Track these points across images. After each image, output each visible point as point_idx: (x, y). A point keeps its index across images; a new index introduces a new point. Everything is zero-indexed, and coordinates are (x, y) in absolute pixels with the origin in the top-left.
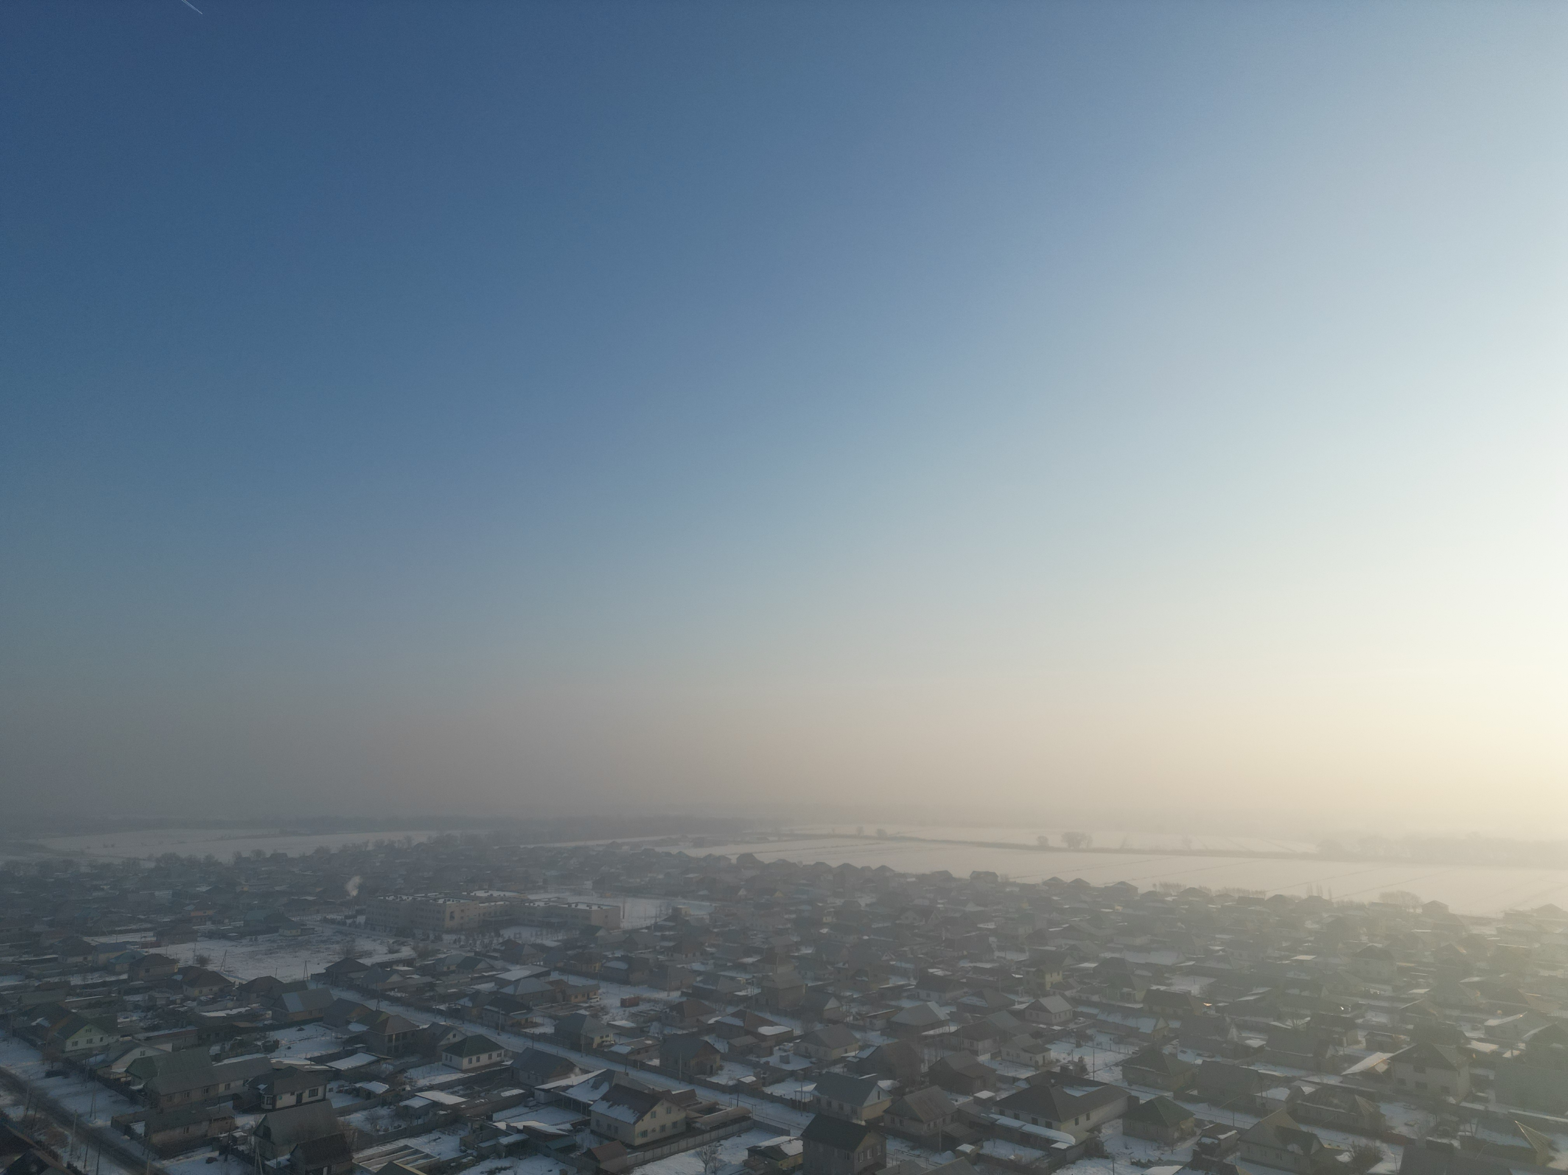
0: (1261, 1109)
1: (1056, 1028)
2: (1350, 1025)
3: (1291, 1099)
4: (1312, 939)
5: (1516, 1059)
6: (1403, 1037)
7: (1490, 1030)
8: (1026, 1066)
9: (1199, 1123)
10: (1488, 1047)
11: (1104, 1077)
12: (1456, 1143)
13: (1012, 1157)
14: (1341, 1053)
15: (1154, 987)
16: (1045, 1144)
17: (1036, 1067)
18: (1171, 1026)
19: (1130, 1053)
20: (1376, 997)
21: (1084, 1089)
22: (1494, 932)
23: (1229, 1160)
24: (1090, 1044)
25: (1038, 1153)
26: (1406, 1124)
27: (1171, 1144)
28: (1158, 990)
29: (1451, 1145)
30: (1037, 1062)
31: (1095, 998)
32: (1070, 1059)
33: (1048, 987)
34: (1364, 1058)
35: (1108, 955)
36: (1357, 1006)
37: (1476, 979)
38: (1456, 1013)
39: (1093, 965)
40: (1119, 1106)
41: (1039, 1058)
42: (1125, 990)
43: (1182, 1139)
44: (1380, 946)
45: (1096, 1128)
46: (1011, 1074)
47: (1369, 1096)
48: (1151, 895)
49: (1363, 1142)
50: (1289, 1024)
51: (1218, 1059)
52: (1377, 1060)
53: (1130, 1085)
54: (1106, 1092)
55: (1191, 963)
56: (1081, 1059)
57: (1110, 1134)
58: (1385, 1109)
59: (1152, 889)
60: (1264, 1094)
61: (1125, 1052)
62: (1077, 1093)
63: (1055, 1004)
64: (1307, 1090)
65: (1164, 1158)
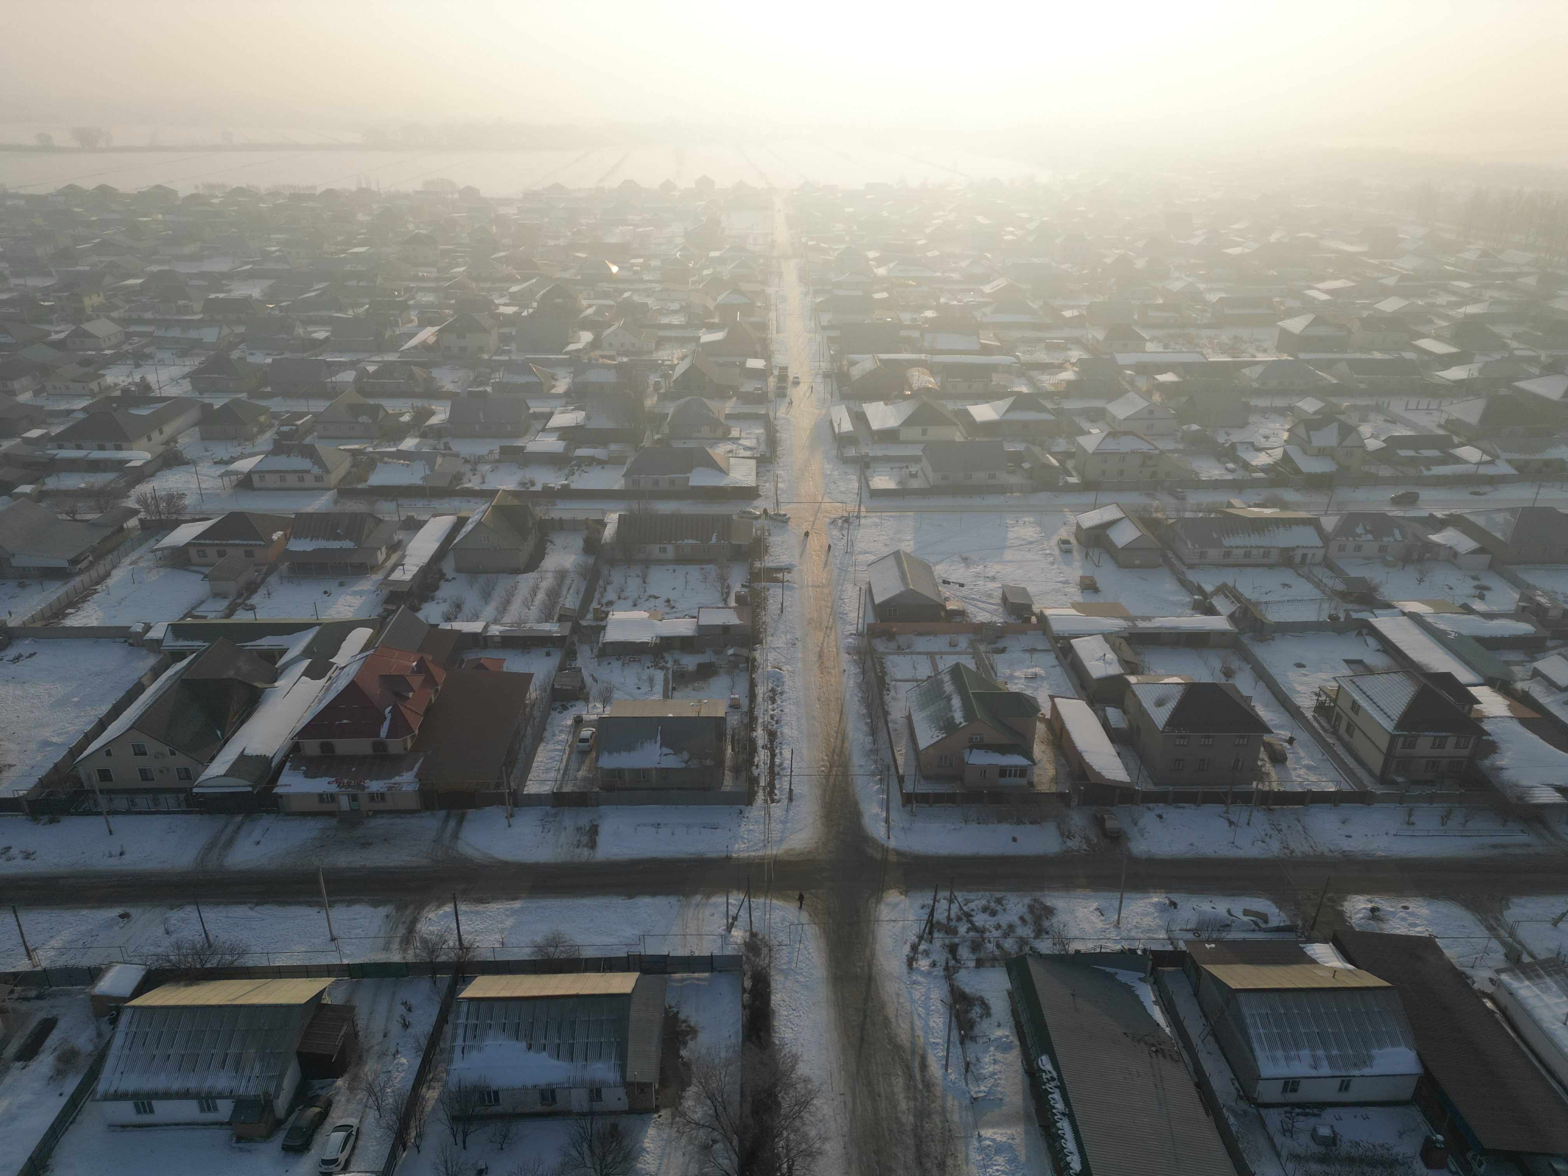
0: (332, 393)
1: (107, 352)
2: (404, 307)
3: (358, 379)
4: (365, 231)
5: (530, 316)
6: (447, 311)
7: (513, 296)
8: (80, 396)
9: (275, 416)
10: (510, 310)
11: (172, 391)
12: (489, 389)
13: (83, 485)
14: (398, 332)
15: (212, 296)
16: (119, 465)
17: (92, 394)
18: (235, 332)
19: (196, 363)
20: (423, 279)
21: (152, 406)
22: (516, 212)
23: (308, 440)
24: (150, 362)
25: (112, 476)
26: (452, 382)
27: (251, 438)
28: (217, 298)
29: (486, 391)
30: (91, 390)
31: (148, 315)
32: (130, 380)
33: (89, 311)
34: (417, 334)
35: (155, 268)
36: (408, 290)
37: (502, 254)
38: (487, 285)
39: (140, 281)
40: (193, 414)
41: (94, 386)
42: (181, 302)
43: (262, 431)
44: (424, 232)
45: (173, 439)
46: (64, 406)
47: (423, 365)
48: (194, 199)
49: (418, 403)
50: (350, 313)
51: (287, 355)
52: (427, 334)
53: (201, 393)
54: (176, 406)
55: (249, 267)
56: (143, 379)
57: (187, 443)
58: (436, 373)
59: (194, 191)
60: (334, 379)
61: (192, 363)
62: (144, 412)
63: (101, 328)
64: (371, 369)
65: (246, 452)
